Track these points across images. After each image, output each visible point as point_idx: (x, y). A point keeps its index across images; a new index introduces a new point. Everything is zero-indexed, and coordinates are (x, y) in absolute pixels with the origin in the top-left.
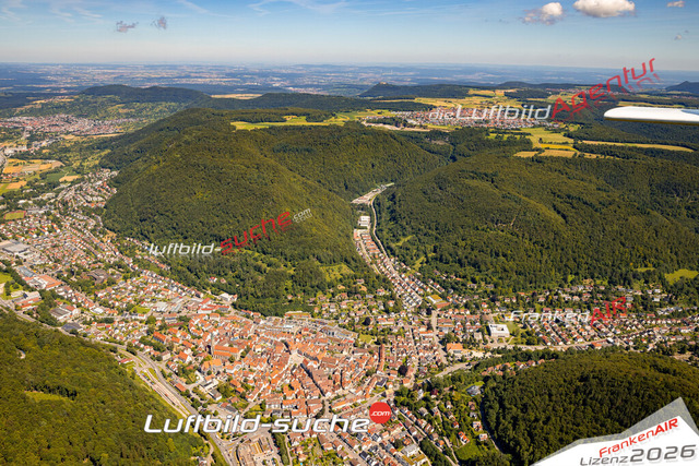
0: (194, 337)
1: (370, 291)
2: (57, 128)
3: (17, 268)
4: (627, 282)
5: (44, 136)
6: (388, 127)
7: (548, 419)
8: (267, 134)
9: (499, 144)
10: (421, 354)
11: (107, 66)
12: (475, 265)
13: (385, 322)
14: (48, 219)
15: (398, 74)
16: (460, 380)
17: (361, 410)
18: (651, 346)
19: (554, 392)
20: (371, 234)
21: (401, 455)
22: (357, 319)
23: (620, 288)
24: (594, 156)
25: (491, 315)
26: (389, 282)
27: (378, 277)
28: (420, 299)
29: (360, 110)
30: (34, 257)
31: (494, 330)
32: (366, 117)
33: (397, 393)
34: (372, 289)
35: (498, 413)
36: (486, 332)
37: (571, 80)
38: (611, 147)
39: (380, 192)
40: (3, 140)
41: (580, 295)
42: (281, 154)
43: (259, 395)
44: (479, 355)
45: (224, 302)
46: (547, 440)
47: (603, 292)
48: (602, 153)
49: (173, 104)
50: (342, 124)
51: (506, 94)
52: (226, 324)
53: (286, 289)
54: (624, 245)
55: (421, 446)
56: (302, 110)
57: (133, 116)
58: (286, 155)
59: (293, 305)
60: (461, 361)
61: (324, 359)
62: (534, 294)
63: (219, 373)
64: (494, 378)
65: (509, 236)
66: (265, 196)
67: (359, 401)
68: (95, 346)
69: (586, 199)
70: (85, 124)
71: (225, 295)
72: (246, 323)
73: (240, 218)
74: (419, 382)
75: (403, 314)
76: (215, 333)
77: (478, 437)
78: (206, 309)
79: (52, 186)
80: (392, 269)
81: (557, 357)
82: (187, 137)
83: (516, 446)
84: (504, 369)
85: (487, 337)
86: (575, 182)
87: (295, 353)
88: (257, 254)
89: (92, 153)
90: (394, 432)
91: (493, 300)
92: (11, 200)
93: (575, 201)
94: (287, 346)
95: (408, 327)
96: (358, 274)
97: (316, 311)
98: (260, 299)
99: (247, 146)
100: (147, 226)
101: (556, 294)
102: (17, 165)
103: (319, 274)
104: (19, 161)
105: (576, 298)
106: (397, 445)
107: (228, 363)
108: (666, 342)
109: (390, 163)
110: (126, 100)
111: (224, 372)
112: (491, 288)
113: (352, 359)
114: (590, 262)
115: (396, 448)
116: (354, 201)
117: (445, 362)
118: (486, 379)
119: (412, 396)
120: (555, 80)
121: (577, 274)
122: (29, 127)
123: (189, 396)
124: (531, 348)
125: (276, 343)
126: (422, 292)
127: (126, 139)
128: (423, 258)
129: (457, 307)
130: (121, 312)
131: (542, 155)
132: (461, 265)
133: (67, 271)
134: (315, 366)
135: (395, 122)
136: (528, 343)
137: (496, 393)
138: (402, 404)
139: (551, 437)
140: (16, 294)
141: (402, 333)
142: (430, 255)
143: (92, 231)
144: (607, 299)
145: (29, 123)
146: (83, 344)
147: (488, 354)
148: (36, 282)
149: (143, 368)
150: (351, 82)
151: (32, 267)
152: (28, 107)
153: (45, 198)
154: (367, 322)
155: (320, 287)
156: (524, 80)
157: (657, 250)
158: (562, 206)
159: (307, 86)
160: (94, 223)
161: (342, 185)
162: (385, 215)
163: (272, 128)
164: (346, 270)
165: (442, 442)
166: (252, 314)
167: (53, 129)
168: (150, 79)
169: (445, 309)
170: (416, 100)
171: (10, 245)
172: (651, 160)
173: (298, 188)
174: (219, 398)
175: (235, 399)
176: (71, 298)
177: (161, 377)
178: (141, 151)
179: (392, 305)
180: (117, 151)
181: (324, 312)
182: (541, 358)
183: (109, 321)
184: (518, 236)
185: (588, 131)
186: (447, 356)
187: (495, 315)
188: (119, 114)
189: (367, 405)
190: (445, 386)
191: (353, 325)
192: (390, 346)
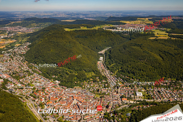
0: (46, 94)
1: (100, 81)
2: (17, 30)
4: (182, 80)
5: (13, 32)
6: (111, 30)
8: (74, 32)
9: (144, 35)
10: (114, 101)
11: (33, 12)
12: (133, 73)
13: (104, 91)
14: (9, 57)
16: (124, 111)
17: (93, 119)
20: (103, 62)
22: (95, 89)
23: (180, 81)
24: (174, 39)
25: (137, 89)
26: (107, 78)
27: (103, 76)
28: (116, 83)
29: (103, 25)
30: (4, 69)
31: (138, 94)
32: (105, 27)
33: (105, 114)
34: (101, 80)
36: (135, 95)
37: (168, 14)
38: (180, 36)
39: (107, 50)
40: (1, 34)
41: (166, 83)
42: (77, 38)
44: (132, 102)
45: (56, 83)
47: (174, 83)
48: (177, 38)
49: (50, 23)
50: (97, 29)
51: (149, 19)
52: (56, 90)
53: (75, 80)
56: (86, 25)
57: (38, 27)
58: (79, 38)
59: (77, 85)
60: (126, 104)
61: (84, 102)
63: (51, 106)
64: (135, 110)
65: (145, 64)
66: (70, 51)
67: (93, 116)
69: (170, 52)
70: (24, 29)
71: (57, 81)
72: (62, 90)
73: (63, 58)
74: (112, 111)
75: (110, 88)
76: (52, 93)
78: (51, 85)
79: (12, 47)
80: (108, 74)
81: (157, 104)
82: (50, 33)
84: (139, 108)
85: (135, 96)
86: (167, 47)
87: (75, 100)
88: (67, 69)
89: (25, 38)
93: (166, 53)
94: (73, 98)
95: (111, 93)
96: (97, 75)
97: (83, 87)
98: (67, 83)
100: (36, 60)
103: (85, 75)
104: (4, 40)
105: (165, 84)
107: (54, 103)
109: (111, 41)
110: (37, 22)
111: (53, 105)
113: (92, 102)
114: (170, 73)
116: (99, 53)
117: (121, 104)
118: (133, 111)
119: (109, 115)
121: (166, 77)
122: (9, 30)
124: (149, 100)
125: (70, 97)
126: (116, 81)
127: (35, 33)
129: (127, 86)
130: (26, 86)
131: (158, 38)
132: (129, 73)
133: (12, 73)
134: (80, 104)
135: (113, 28)
136: (148, 99)
138: (106, 118)
141: (109, 94)
142: (120, 70)
143: (21, 61)
144: (175, 85)
147: (135, 102)
148: (3, 76)
149: (29, 104)
151: (3, 72)
152: (9, 24)
153: (9, 51)
154: (98, 91)
155: (85, 79)
158: (163, 55)
160: (22, 58)
161: (95, 48)
162: (108, 57)
164: (93, 74)
166: (64, 87)
167: (15, 30)
168: (45, 16)
169: (123, 87)
170: (121, 22)
173: (81, 49)
175: (55, 114)
176: (12, 81)
177: (34, 106)
178: (38, 37)
179: (107, 85)
180: (32, 37)
181: (86, 87)
182: (151, 104)
183: (22, 88)
184: (147, 64)
185: (173, 30)
186: (122, 102)
187: (139, 89)
188: (34, 26)
189: (95, 117)
190: (119, 113)
191: (94, 91)
192: (104, 98)
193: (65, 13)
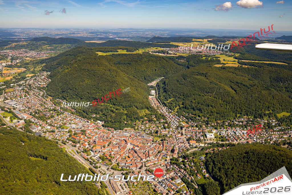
0: (88, 138)
1: (157, 120)
2: (22, 55)
3: (14, 111)
4: (261, 117)
5: (17, 58)
6: (160, 54)
7: (233, 168)
8: (111, 57)
9: (207, 61)
10: (179, 145)
11: (39, 29)
12: (200, 110)
13: (164, 132)
14: (23, 92)
15: (161, 32)
16: (196, 154)
17: (157, 166)
18: (271, 142)
19: (235, 158)
20: (156, 97)
21: (174, 183)
22: (153, 131)
23: (259, 119)
24: (246, 66)
25: (207, 130)
26: (165, 117)
27: (160, 115)
28: (177, 123)
29: (148, 47)
30: (19, 107)
31: (208, 136)
32: (151, 50)
33: (171, 160)
35: (212, 167)
36: (205, 136)
38: (253, 63)
39: (158, 81)
41: (242, 122)
42: (118, 65)
43: (116, 160)
44: (203, 145)
45: (98, 124)
46: (233, 176)
47: (251, 121)
48: (250, 65)
49: (69, 45)
50: (142, 53)
51: (208, 41)
52: (101, 133)
53: (124, 119)
54: (260, 102)
55: (182, 179)
56: (124, 47)
57: (53, 50)
58: (120, 66)
59: (127, 125)
60: (196, 147)
61: (141, 146)
62: (223, 122)
63: (99, 151)
64: (210, 153)
65: (213, 98)
66: (114, 82)
67: (156, 162)
68: (50, 141)
69: (244, 83)
70: (33, 53)
71: (99, 122)
72: (108, 132)
73: (104, 91)
74: (180, 155)
75: (171, 129)
76: (97, 136)
77: (205, 176)
78: (91, 127)
79: (23, 78)
80: (165, 111)
81: (234, 145)
82: (79, 58)
83: (220, 178)
84: (213, 150)
85: (205, 138)
86: (239, 77)
87: (129, 144)
88: (111, 105)
89: (38, 65)
90: (171, 174)
91: (207, 124)
92: (7, 84)
93: (239, 85)
94: (126, 141)
95: (173, 134)
96: (153, 113)
97: (136, 128)
98: (113, 123)
99: (104, 62)
100: (65, 94)
101: (233, 122)
102: (8, 70)
103: (137, 113)
104: (8, 68)
105: (241, 123)
106: (172, 179)
107: (103, 148)
108: (277, 141)
109: (162, 69)
110: (50, 43)
111: (102, 151)
112: (206, 119)
113: (152, 146)
114: (246, 109)
116: (148, 85)
117: (189, 148)
118: (207, 154)
119: (177, 160)
120: (228, 35)
121: (241, 114)
122: (11, 55)
123: (88, 160)
124: (224, 143)
125: (121, 140)
126: (178, 121)
127: (52, 59)
128: (178, 107)
129: (193, 126)
130: (57, 128)
131: (225, 66)
132: (194, 110)
133: (34, 112)
134: (138, 149)
135: (163, 52)
136: (222, 141)
137: (211, 159)
138: (174, 163)
139: (234, 175)
140: (15, 121)
141: (171, 136)
142: (181, 106)
143: (42, 96)
144: (253, 124)
145: (11, 53)
146: (46, 140)
147: (206, 145)
148: (22, 116)
149: (69, 149)
150: (142, 36)
151: (19, 110)
152: (9, 46)
153: (21, 83)
154: (157, 132)
155: (137, 119)
156: (215, 35)
157: (273, 104)
158: (235, 87)
159: (123, 38)
160: (43, 93)
161: (143, 78)
162: (162, 90)
163: (113, 54)
164: (147, 112)
165: (190, 178)
166: (110, 129)
167: (20, 55)
168: (58, 35)
169: (188, 127)
170: (171, 43)
171: (10, 102)
172: (270, 68)
173: (126, 79)
174: (101, 161)
175: (107, 161)
176: (37, 123)
177: (76, 153)
178: (59, 64)
179: (167, 125)
180: (49, 64)
181: (139, 128)
182: (228, 146)
183: (53, 131)
184: (217, 98)
185: (244, 56)
186: (190, 146)
187: (208, 130)
188: (47, 49)
189: (159, 164)
190: (190, 157)
191: (151, 133)
192: (167, 142)
193: (86, 30)
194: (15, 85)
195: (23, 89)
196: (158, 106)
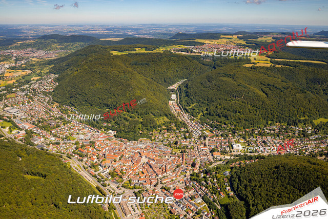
0: (97, 150)
1: (177, 129)
2: (28, 55)
3: (14, 120)
4: (295, 124)
5: (22, 59)
6: (183, 53)
7: (261, 185)
8: (127, 57)
9: (235, 60)
10: (202, 157)
11: (50, 26)
12: (226, 117)
13: (185, 143)
14: (27, 97)
15: (187, 28)
16: (220, 169)
17: (175, 183)
18: (307, 153)
19: (263, 173)
20: (177, 103)
21: (194, 202)
22: (172, 142)
23: (293, 127)
24: (280, 66)
25: (233, 140)
26: (186, 125)
27: (181, 123)
28: (200, 132)
29: (170, 45)
30: (21, 115)
31: (235, 146)
32: (173, 49)
33: (191, 175)
35: (238, 183)
36: (231, 147)
37: (268, 30)
38: (288, 62)
39: (180, 83)
40: (3, 61)
41: (274, 130)
42: (134, 66)
43: (128, 176)
44: (228, 157)
45: (110, 134)
46: (260, 195)
47: (284, 129)
48: (284, 65)
49: (82, 43)
50: (162, 52)
51: (238, 37)
52: (112, 144)
53: (139, 128)
54: (294, 107)
55: (203, 198)
56: (143, 45)
57: (63, 49)
58: (137, 67)
59: (142, 135)
60: (220, 160)
61: (157, 160)
62: (253, 130)
63: (109, 166)
64: (236, 168)
65: (241, 103)
66: (128, 86)
67: (174, 179)
68: (52, 155)
69: (277, 86)
70: (41, 53)
71: (111, 131)
72: (121, 144)
73: (117, 96)
74: (201, 170)
75: (193, 139)
76: (107, 149)
77: (229, 194)
78: (102, 138)
79: (28, 82)
80: (187, 119)
81: (264, 158)
82: (90, 58)
83: (246, 198)
84: (240, 164)
85: (231, 149)
86: (271, 78)
87: (144, 157)
88: (125, 112)
89: (45, 66)
90: (190, 192)
91: (234, 133)
92: (9, 88)
93: (271, 87)
94: (140, 154)
95: (195, 145)
96: (172, 121)
97: (153, 138)
98: (127, 133)
99: (119, 63)
100: (73, 100)
101: (263, 130)
102: (11, 72)
103: (154, 121)
104: (11, 71)
105: (272, 132)
106: (192, 198)
107: (113, 162)
108: (313, 151)
109: (185, 70)
110: (60, 41)
111: (112, 166)
112: (233, 127)
113: (170, 160)
114: (278, 115)
115: (192, 199)
116: (169, 88)
117: (213, 161)
118: (232, 168)
119: (198, 176)
120: (261, 30)
121: (272, 120)
122: (15, 55)
123: (96, 177)
124: (252, 154)
125: (135, 153)
126: (201, 129)
127: (61, 60)
128: (201, 114)
129: (217, 136)
130: (63, 139)
131: (256, 65)
132: (219, 117)
133: (37, 121)
134: (153, 163)
135: (187, 51)
137: (237, 174)
138: (194, 180)
139: (262, 193)
140: (15, 131)
141: (192, 148)
142: (204, 112)
143: (47, 102)
144: (287, 132)
145: (15, 53)
146: (47, 154)
147: (232, 157)
148: (23, 126)
149: (74, 164)
150: (165, 32)
151: (21, 119)
152: (14, 45)
153: (25, 88)
154: (176, 143)
155: (154, 127)
156: (246, 31)
157: (309, 109)
158: (266, 90)
159: (144, 34)
160: (48, 99)
161: (163, 80)
162: (183, 94)
163: (129, 54)
164: (166, 119)
165: (212, 196)
166: (123, 140)
167: (26, 55)
168: (70, 32)
169: (212, 137)
170: (196, 41)
171: (10, 109)
172: (306, 68)
173: (143, 81)
174: (110, 178)
175: (117, 178)
176: (40, 133)
177: (83, 169)
178: (69, 65)
179: (188, 135)
180: (57, 65)
181: (156, 139)
182: (257, 159)
183: (58, 143)
184: (245, 103)
185: (277, 54)
186: (213, 158)
187: (235, 139)
188: (57, 48)
189: (178, 180)
190: (213, 172)
191: (170, 144)
192: (187, 154)
193: (102, 26)
194: (18, 89)
195: (27, 95)
196: (179, 112)
